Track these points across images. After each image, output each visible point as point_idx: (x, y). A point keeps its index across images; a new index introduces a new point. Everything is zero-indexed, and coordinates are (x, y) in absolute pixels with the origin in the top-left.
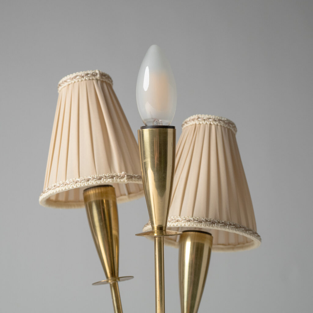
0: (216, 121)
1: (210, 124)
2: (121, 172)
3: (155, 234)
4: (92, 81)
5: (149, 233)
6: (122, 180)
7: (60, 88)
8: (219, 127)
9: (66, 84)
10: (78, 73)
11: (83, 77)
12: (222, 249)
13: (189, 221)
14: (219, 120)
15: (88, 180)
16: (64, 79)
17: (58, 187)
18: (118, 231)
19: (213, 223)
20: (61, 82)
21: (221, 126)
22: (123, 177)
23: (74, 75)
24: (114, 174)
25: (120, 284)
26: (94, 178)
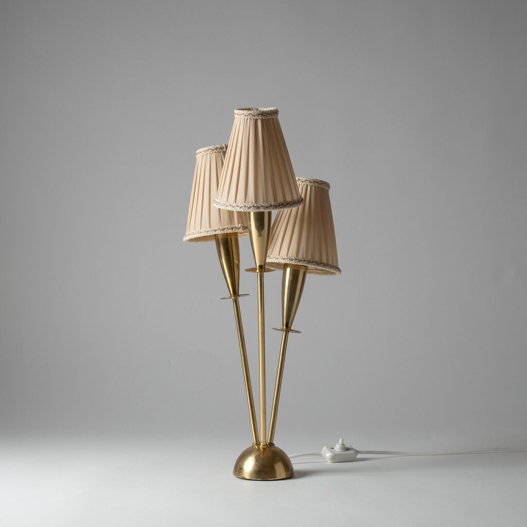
0: (311, 182)
1: (307, 185)
2: (238, 224)
3: (258, 271)
4: (220, 153)
5: (254, 270)
6: (239, 231)
7: (197, 156)
8: (313, 187)
9: (201, 154)
10: (210, 147)
11: (213, 150)
12: (320, 273)
13: (284, 259)
14: (314, 182)
15: (216, 231)
16: (200, 150)
17: (196, 234)
18: (239, 261)
19: (301, 261)
20: (197, 152)
21: (315, 186)
22: (240, 228)
23: (207, 148)
24: (234, 226)
25: (240, 299)
26: (220, 229)
